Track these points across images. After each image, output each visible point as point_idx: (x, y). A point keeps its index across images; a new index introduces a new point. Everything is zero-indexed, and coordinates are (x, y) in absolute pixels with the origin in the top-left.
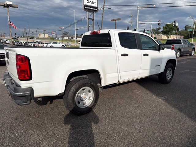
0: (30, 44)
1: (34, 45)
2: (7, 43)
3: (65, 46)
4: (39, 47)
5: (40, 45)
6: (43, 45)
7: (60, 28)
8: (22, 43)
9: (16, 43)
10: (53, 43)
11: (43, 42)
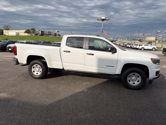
0: (128, 46)
1: (131, 46)
2: (117, 44)
3: (156, 49)
4: (133, 48)
5: (135, 47)
6: (136, 47)
7: (156, 32)
8: (124, 45)
9: (121, 45)
10: (145, 45)
11: (138, 44)
